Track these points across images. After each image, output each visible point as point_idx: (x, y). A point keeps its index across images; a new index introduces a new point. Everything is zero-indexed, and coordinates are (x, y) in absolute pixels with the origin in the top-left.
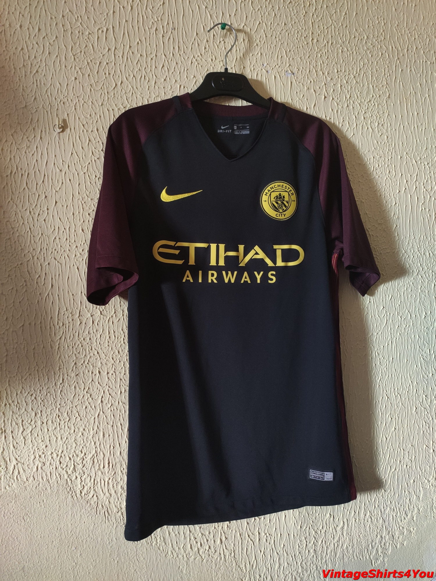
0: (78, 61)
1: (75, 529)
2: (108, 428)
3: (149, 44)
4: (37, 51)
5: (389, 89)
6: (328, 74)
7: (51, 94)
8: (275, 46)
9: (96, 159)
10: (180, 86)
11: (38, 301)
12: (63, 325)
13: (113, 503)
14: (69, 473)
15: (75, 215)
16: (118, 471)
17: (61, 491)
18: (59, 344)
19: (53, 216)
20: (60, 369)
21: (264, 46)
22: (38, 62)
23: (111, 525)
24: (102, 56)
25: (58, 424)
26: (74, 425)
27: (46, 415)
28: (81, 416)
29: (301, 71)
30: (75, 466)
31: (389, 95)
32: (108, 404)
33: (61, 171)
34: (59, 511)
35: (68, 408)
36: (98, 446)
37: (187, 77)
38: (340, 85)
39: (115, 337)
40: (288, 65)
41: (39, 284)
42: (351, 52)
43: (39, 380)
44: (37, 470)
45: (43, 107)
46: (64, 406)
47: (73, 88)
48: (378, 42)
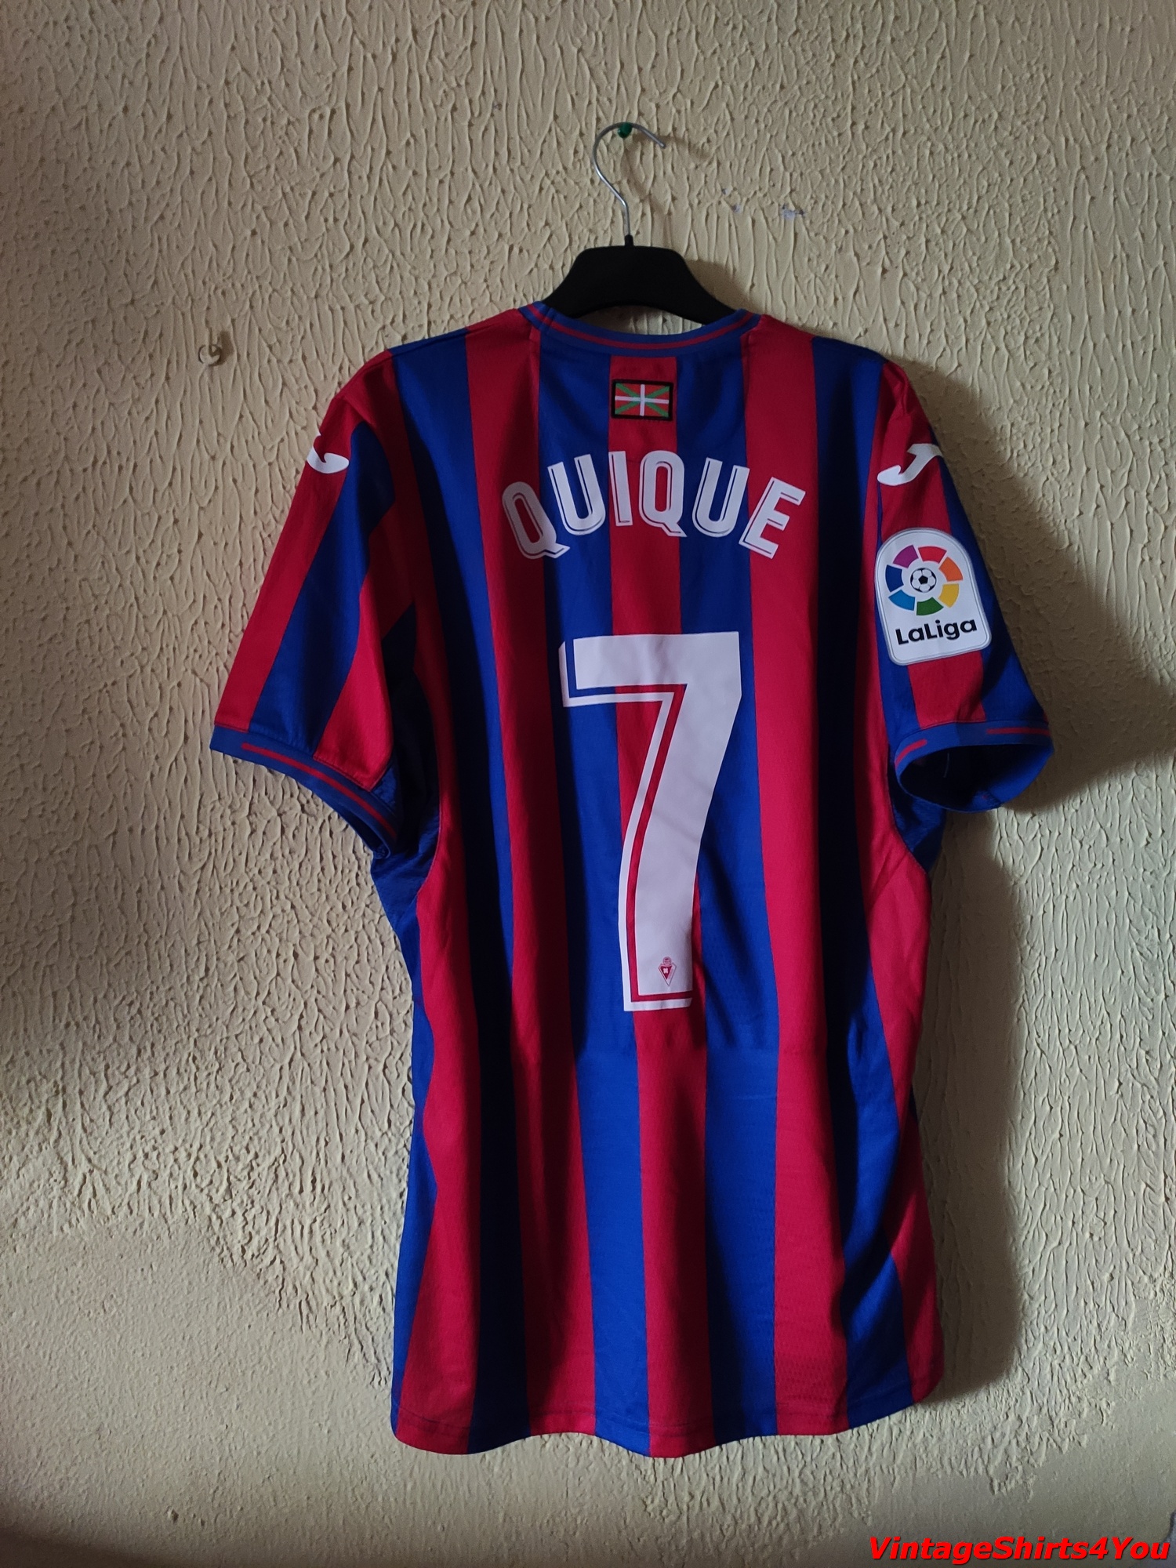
0: (260, 189)
1: (226, 1340)
2: (313, 1094)
3: (436, 145)
4: (162, 168)
5: (1057, 249)
6: (893, 210)
7: (193, 272)
8: (756, 142)
9: (299, 428)
10: (511, 248)
11: (152, 776)
12: (210, 835)
13: (321, 1281)
14: (216, 1201)
15: (245, 567)
16: (337, 1202)
17: (194, 1244)
18: (199, 882)
19: (192, 568)
20: (199, 943)
21: (727, 143)
22: (163, 195)
23: (315, 1337)
24: (318, 178)
25: (192, 1078)
26: (230, 1081)
27: (163, 1055)
28: (249, 1061)
29: (821, 204)
30: (230, 1183)
31: (1057, 263)
32: (314, 1035)
33: (213, 458)
34: (189, 1293)
35: (218, 1039)
36: (288, 1139)
37: (528, 225)
38: (924, 240)
39: (336, 868)
40: (789, 190)
41: (156, 735)
42: (956, 155)
43: (149, 967)
44: (139, 1190)
45: (174, 303)
46: (209, 1031)
47: (248, 255)
48: (1029, 128)
